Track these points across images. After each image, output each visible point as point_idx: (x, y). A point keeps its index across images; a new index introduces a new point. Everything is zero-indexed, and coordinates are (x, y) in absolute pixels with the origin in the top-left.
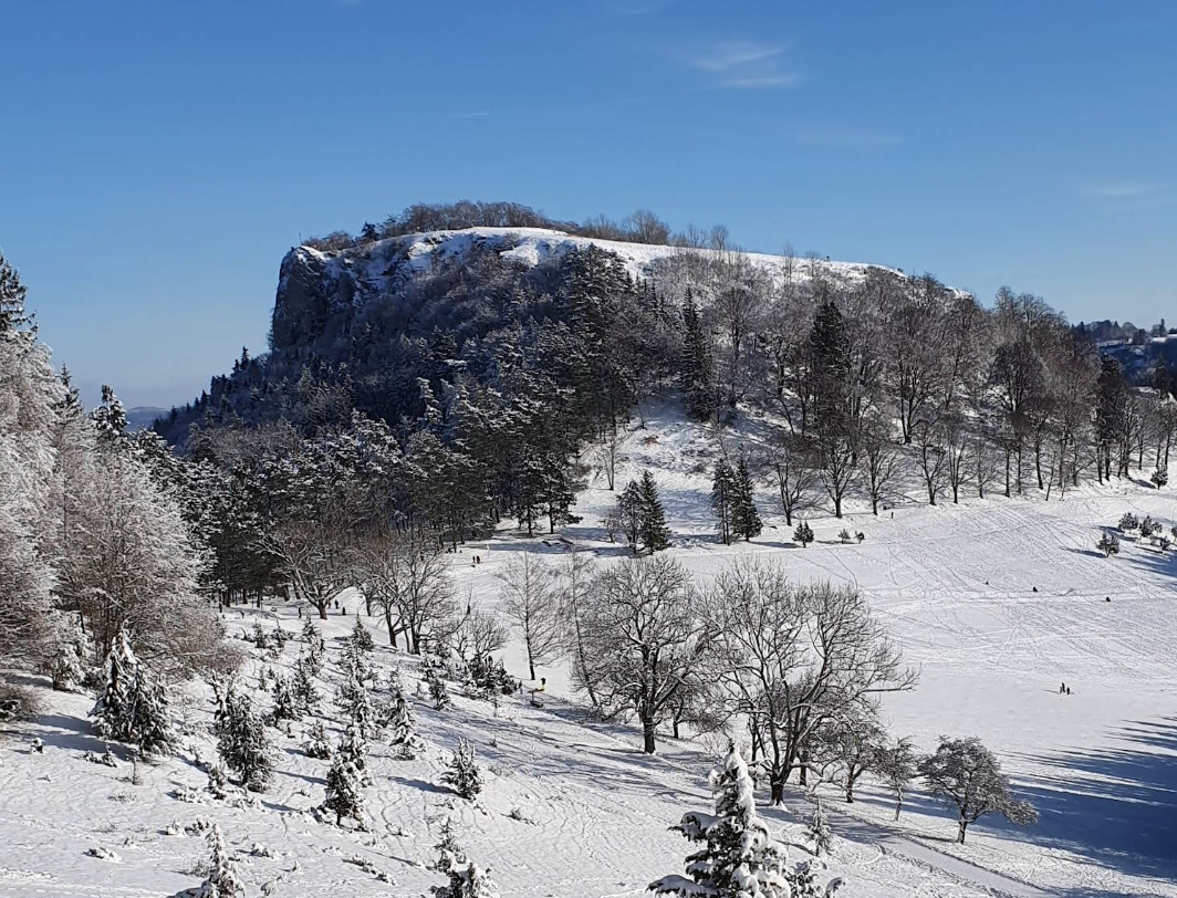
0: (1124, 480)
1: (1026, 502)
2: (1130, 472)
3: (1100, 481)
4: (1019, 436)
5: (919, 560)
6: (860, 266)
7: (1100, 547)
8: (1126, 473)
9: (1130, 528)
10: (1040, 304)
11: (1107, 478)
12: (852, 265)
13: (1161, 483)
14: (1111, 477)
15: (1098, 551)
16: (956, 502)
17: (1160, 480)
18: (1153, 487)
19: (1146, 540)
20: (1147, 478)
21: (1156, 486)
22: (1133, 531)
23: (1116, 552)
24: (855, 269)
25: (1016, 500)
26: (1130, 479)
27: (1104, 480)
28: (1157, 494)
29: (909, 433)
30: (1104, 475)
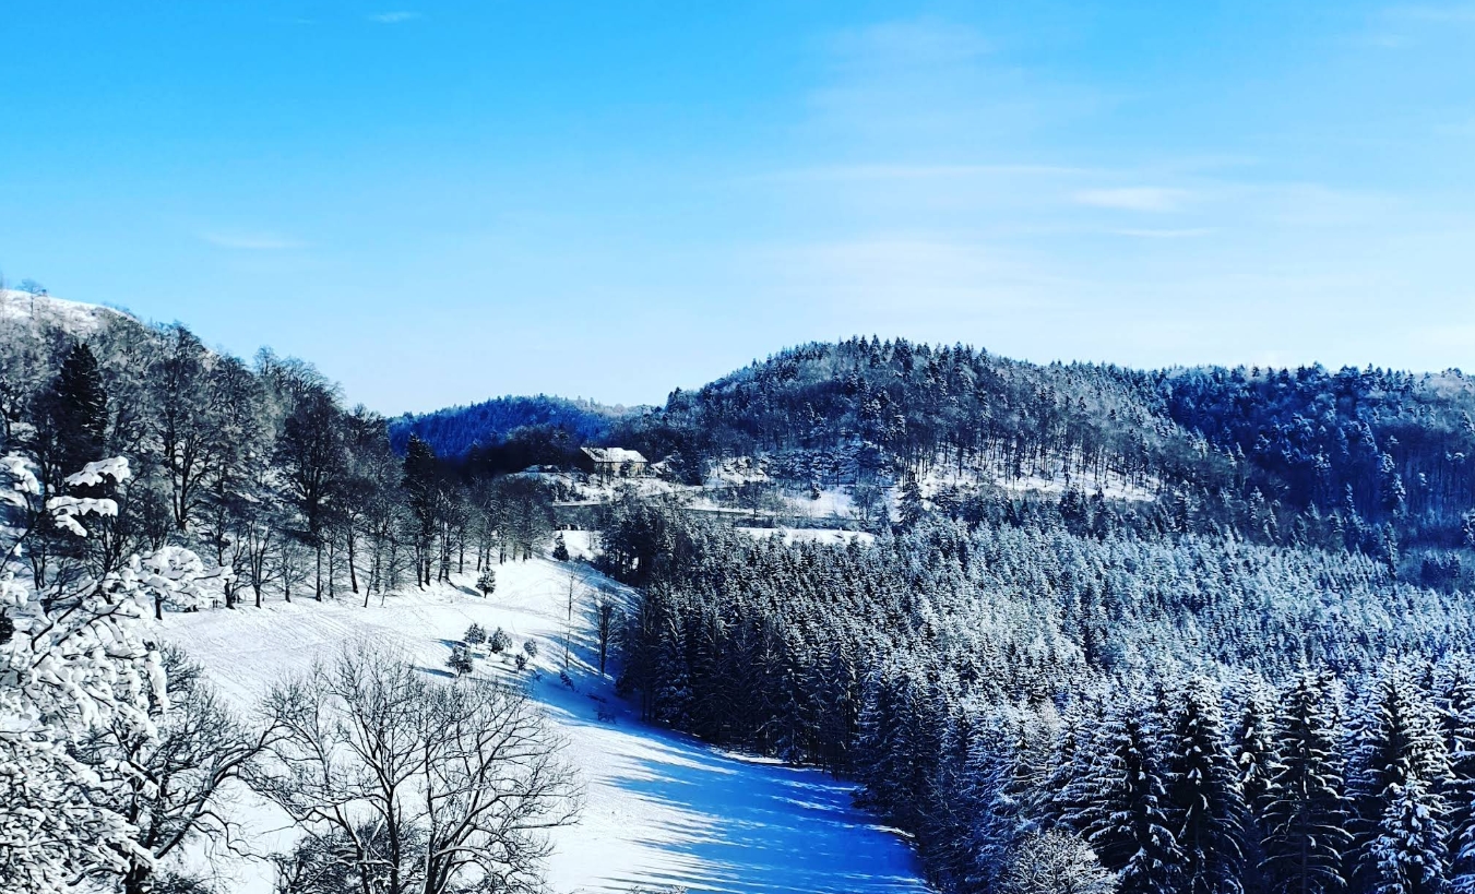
0: (446, 586)
1: (341, 608)
2: (452, 577)
3: (420, 585)
4: (314, 526)
5: (234, 678)
6: (86, 306)
7: (449, 665)
8: (447, 578)
9: (476, 642)
10: (310, 372)
11: (428, 583)
12: (78, 304)
13: (488, 590)
14: (431, 581)
15: (447, 669)
16: (258, 605)
17: (486, 587)
18: (479, 595)
19: (497, 657)
20: (472, 583)
21: (482, 593)
22: (480, 646)
23: (470, 670)
24: (81, 309)
25: (328, 605)
26: (451, 584)
27: (424, 584)
28: (485, 603)
29: (183, 516)
30: (423, 579)
